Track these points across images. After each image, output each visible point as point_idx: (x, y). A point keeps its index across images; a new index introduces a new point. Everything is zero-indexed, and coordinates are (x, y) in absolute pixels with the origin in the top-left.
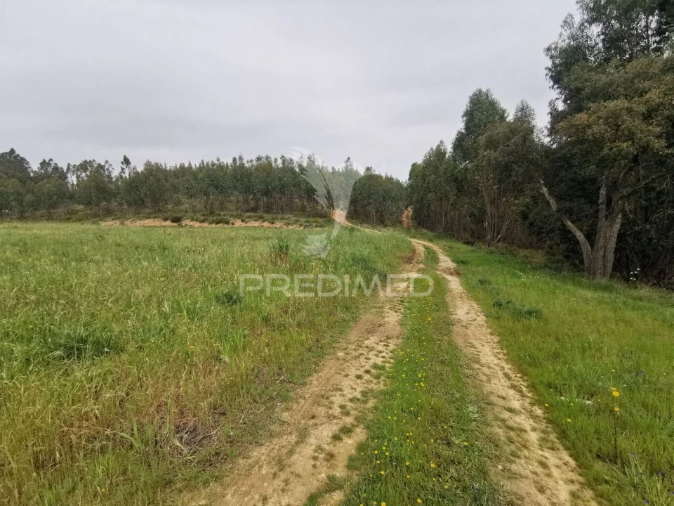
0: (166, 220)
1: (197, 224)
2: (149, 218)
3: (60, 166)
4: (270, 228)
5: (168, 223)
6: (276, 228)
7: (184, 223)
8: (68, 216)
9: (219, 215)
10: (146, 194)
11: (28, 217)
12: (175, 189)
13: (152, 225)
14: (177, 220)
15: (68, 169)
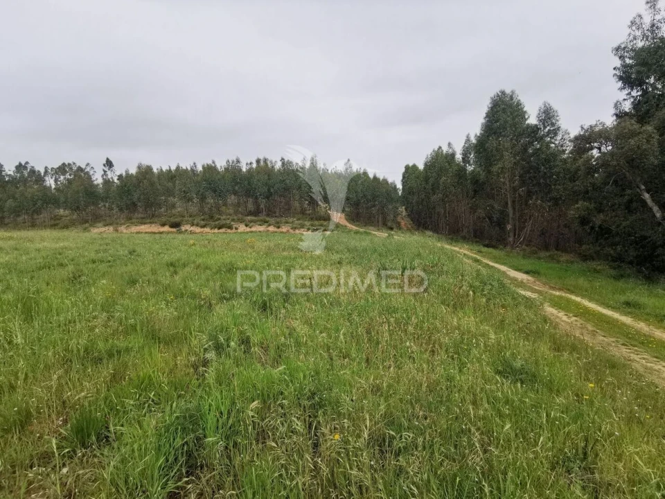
0: (163, 225)
1: (198, 230)
2: (145, 224)
3: (37, 169)
4: (276, 232)
5: (166, 228)
6: (282, 232)
7: (183, 228)
8: (53, 222)
9: (220, 219)
10: (139, 199)
11: (9, 223)
12: (170, 192)
13: (150, 230)
14: (176, 225)
15: (46, 172)
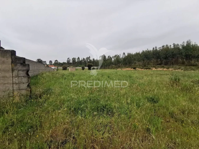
0: (132, 68)
1: (140, 69)
2: (128, 68)
5: (132, 69)
7: (136, 69)
9: (147, 66)
10: (127, 62)
12: (135, 60)
14: (135, 68)
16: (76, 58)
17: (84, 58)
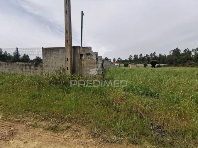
16: (138, 55)
17: (147, 55)
